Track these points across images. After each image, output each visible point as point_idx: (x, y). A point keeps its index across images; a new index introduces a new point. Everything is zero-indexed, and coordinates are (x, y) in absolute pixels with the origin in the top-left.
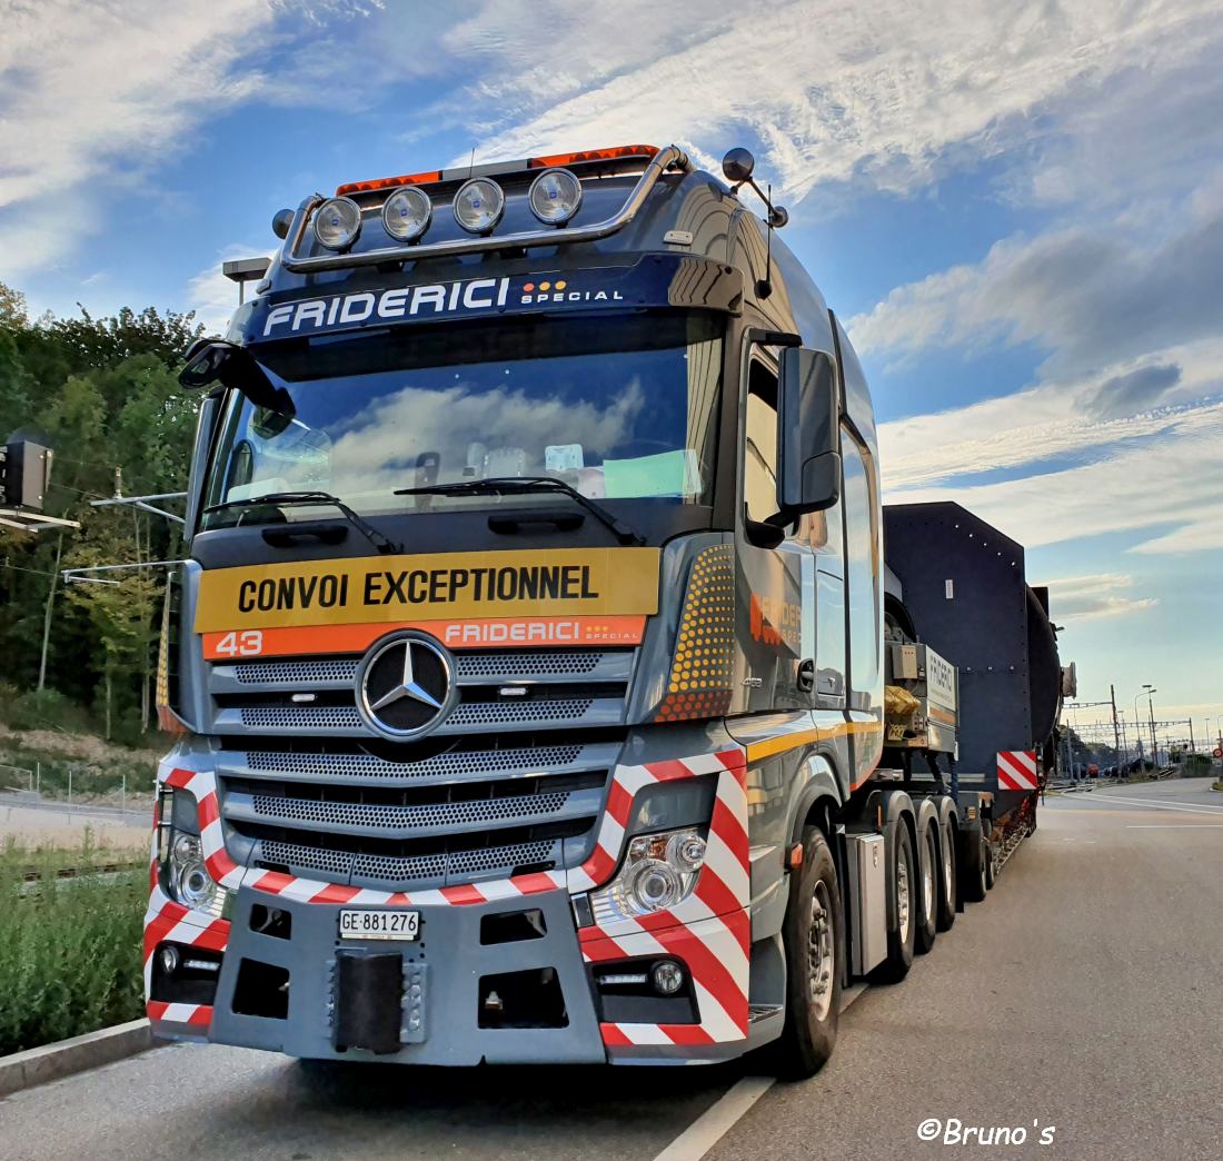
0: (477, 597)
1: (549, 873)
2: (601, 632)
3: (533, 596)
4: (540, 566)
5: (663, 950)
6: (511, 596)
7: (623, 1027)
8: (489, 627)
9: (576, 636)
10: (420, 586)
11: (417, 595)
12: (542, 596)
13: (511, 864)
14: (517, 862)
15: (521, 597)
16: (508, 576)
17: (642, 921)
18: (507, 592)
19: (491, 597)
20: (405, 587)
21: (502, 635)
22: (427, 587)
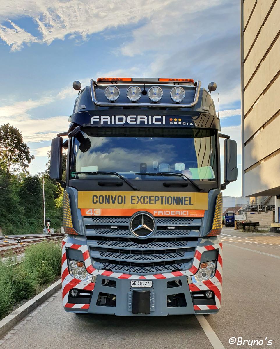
0: (162, 204)
1: (181, 271)
2: (194, 214)
3: (177, 204)
4: (178, 196)
5: (209, 289)
6: (171, 204)
7: (199, 306)
8: (165, 212)
9: (188, 215)
10: (146, 200)
11: (146, 202)
12: (179, 204)
13: (172, 269)
14: (173, 269)
15: (174, 204)
16: (170, 199)
17: (204, 282)
18: (170, 202)
19: (166, 204)
20: (142, 200)
21: (168, 214)
22: (148, 200)
